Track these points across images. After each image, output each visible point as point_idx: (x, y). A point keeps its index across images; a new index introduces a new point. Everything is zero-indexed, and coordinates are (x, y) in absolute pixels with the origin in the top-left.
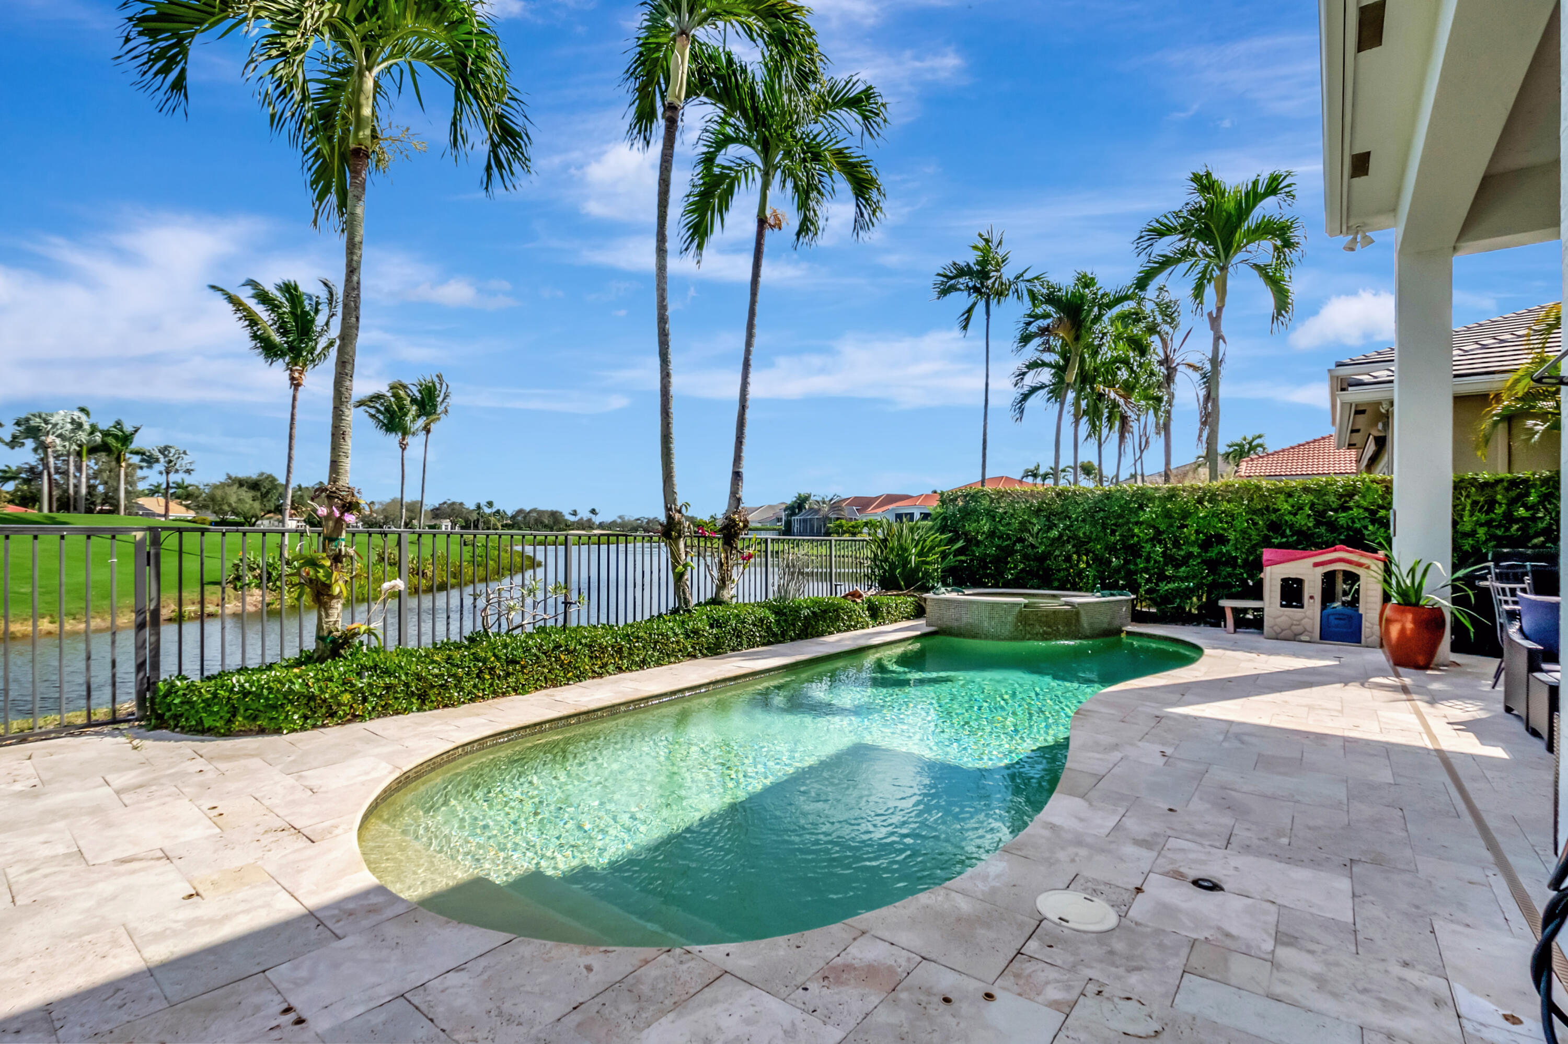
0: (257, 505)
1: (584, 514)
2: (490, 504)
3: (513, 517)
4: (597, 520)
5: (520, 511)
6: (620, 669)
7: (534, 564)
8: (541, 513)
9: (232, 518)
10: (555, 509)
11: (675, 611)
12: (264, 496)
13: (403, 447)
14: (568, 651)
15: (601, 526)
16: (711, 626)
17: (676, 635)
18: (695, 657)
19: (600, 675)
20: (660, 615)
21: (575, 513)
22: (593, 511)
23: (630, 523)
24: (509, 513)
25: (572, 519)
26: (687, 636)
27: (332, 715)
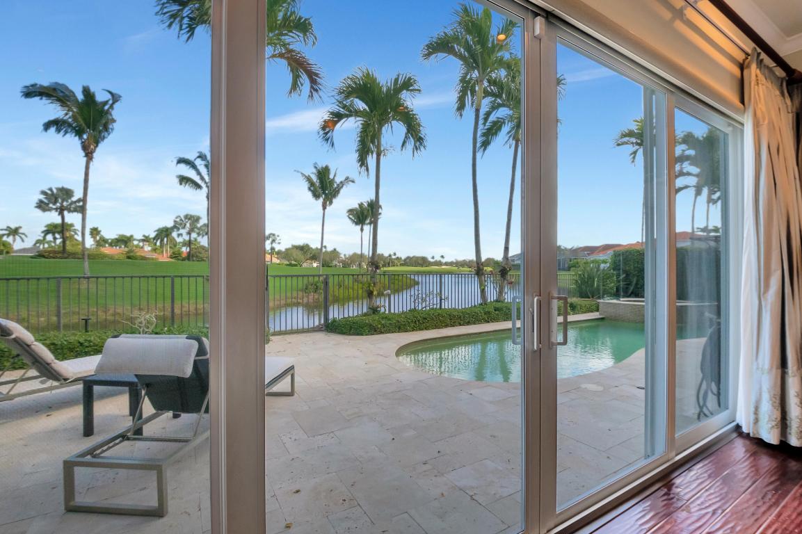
0: (303, 257)
1: (438, 258)
2: (395, 254)
3: (405, 260)
4: (444, 261)
5: (408, 258)
6: (460, 325)
7: (418, 283)
8: (418, 258)
9: (293, 262)
10: (424, 255)
11: (481, 304)
12: (305, 253)
13: (362, 230)
14: (443, 317)
15: (446, 264)
16: (495, 310)
17: (481, 313)
18: (489, 322)
19: (453, 326)
20: (475, 305)
21: (433, 258)
22: (442, 257)
23: (460, 262)
24: (403, 259)
25: (432, 260)
26: (485, 314)
27: (375, 331)
